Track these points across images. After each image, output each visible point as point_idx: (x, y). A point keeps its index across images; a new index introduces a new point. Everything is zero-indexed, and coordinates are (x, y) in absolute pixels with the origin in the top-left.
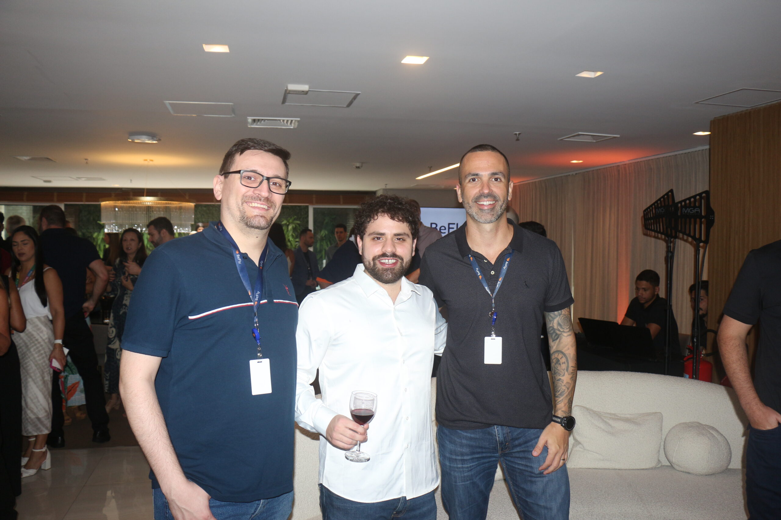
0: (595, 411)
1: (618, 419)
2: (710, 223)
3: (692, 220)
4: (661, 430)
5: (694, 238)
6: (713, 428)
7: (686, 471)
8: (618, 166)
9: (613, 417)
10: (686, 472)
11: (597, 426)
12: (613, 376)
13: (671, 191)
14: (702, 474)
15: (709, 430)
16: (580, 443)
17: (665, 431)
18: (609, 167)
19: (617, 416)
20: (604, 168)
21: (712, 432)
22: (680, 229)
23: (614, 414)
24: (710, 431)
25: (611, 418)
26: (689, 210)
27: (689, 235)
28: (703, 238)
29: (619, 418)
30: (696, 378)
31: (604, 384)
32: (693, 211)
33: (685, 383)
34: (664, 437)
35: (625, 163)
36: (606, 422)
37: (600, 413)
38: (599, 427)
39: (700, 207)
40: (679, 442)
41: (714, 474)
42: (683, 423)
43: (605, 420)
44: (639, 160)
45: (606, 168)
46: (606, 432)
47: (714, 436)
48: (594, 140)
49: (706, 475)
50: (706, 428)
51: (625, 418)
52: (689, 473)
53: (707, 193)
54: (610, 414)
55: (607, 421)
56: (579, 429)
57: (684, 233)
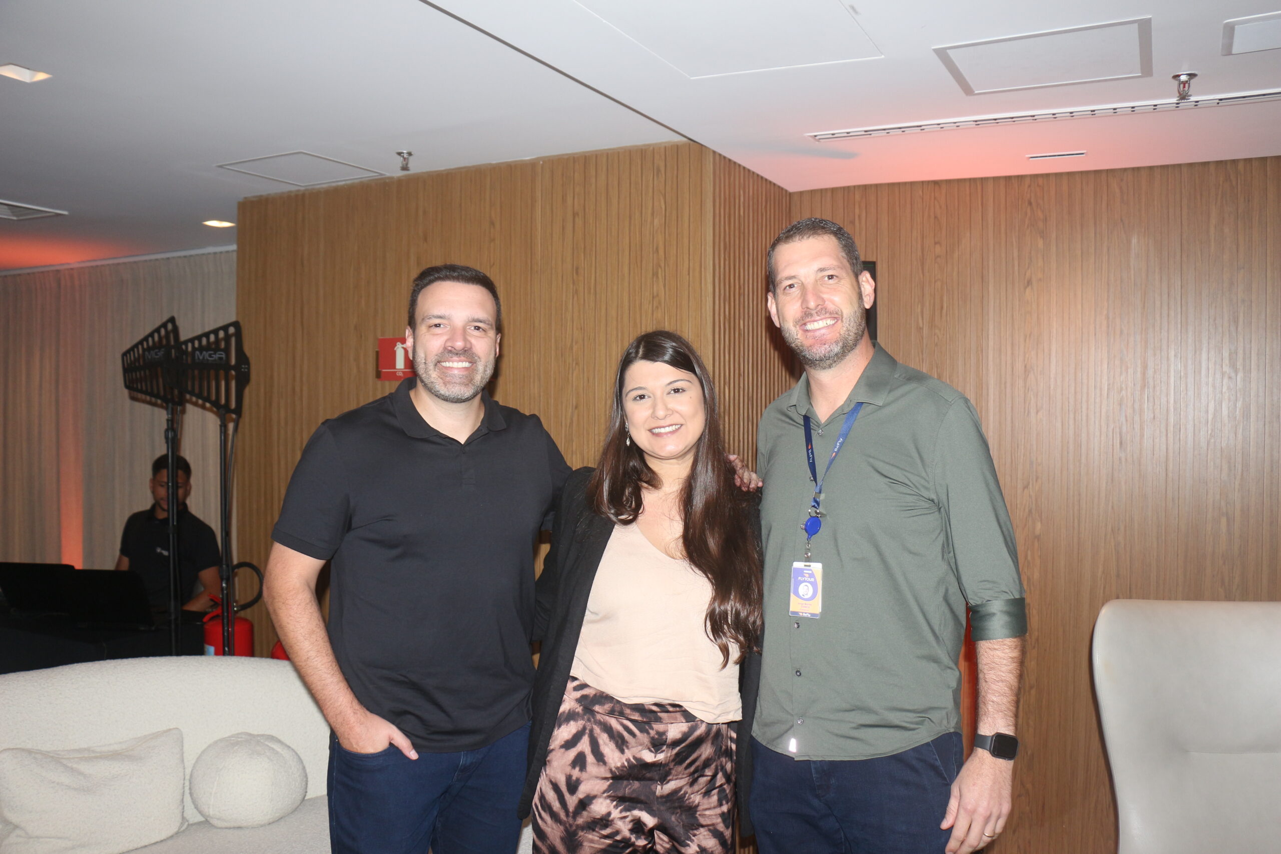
0: (46, 752)
1: (96, 758)
2: (243, 380)
3: (212, 373)
4: (183, 761)
5: (216, 404)
6: (272, 738)
7: (236, 825)
8: (58, 271)
9: (86, 756)
10: (234, 828)
11: (53, 782)
12: (79, 674)
13: (172, 320)
14: (263, 823)
15: (267, 743)
16: (16, 827)
17: (190, 759)
18: (38, 273)
19: (93, 752)
20: (29, 274)
21: (272, 746)
22: (190, 388)
23: (88, 750)
24: (269, 744)
25: (81, 759)
26: (206, 354)
27: (207, 399)
28: (233, 405)
29: (98, 755)
30: (232, 653)
31: (60, 694)
32: (213, 357)
33: (216, 666)
34: (188, 771)
35: (72, 266)
36: (72, 770)
37: (58, 754)
38: (58, 784)
39: (227, 350)
40: (217, 778)
41: (282, 818)
42: (221, 740)
43: (70, 765)
44: (99, 263)
45: (34, 273)
46: (75, 789)
47: (277, 753)
48: (14, 215)
49: (270, 824)
50: (262, 741)
51: (111, 752)
52: (239, 828)
53: (236, 324)
54: (79, 751)
55: (75, 766)
56: (14, 797)
57: (199, 396)
